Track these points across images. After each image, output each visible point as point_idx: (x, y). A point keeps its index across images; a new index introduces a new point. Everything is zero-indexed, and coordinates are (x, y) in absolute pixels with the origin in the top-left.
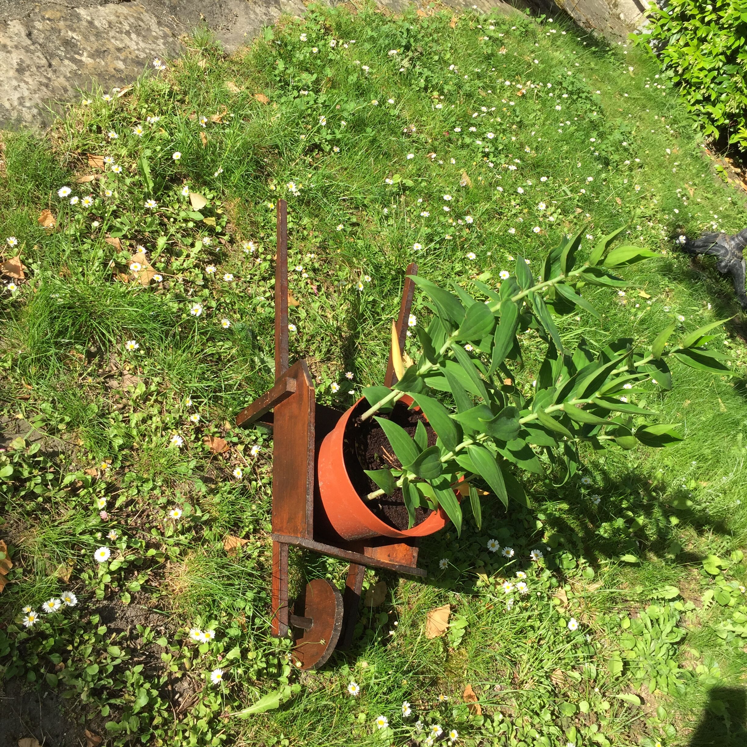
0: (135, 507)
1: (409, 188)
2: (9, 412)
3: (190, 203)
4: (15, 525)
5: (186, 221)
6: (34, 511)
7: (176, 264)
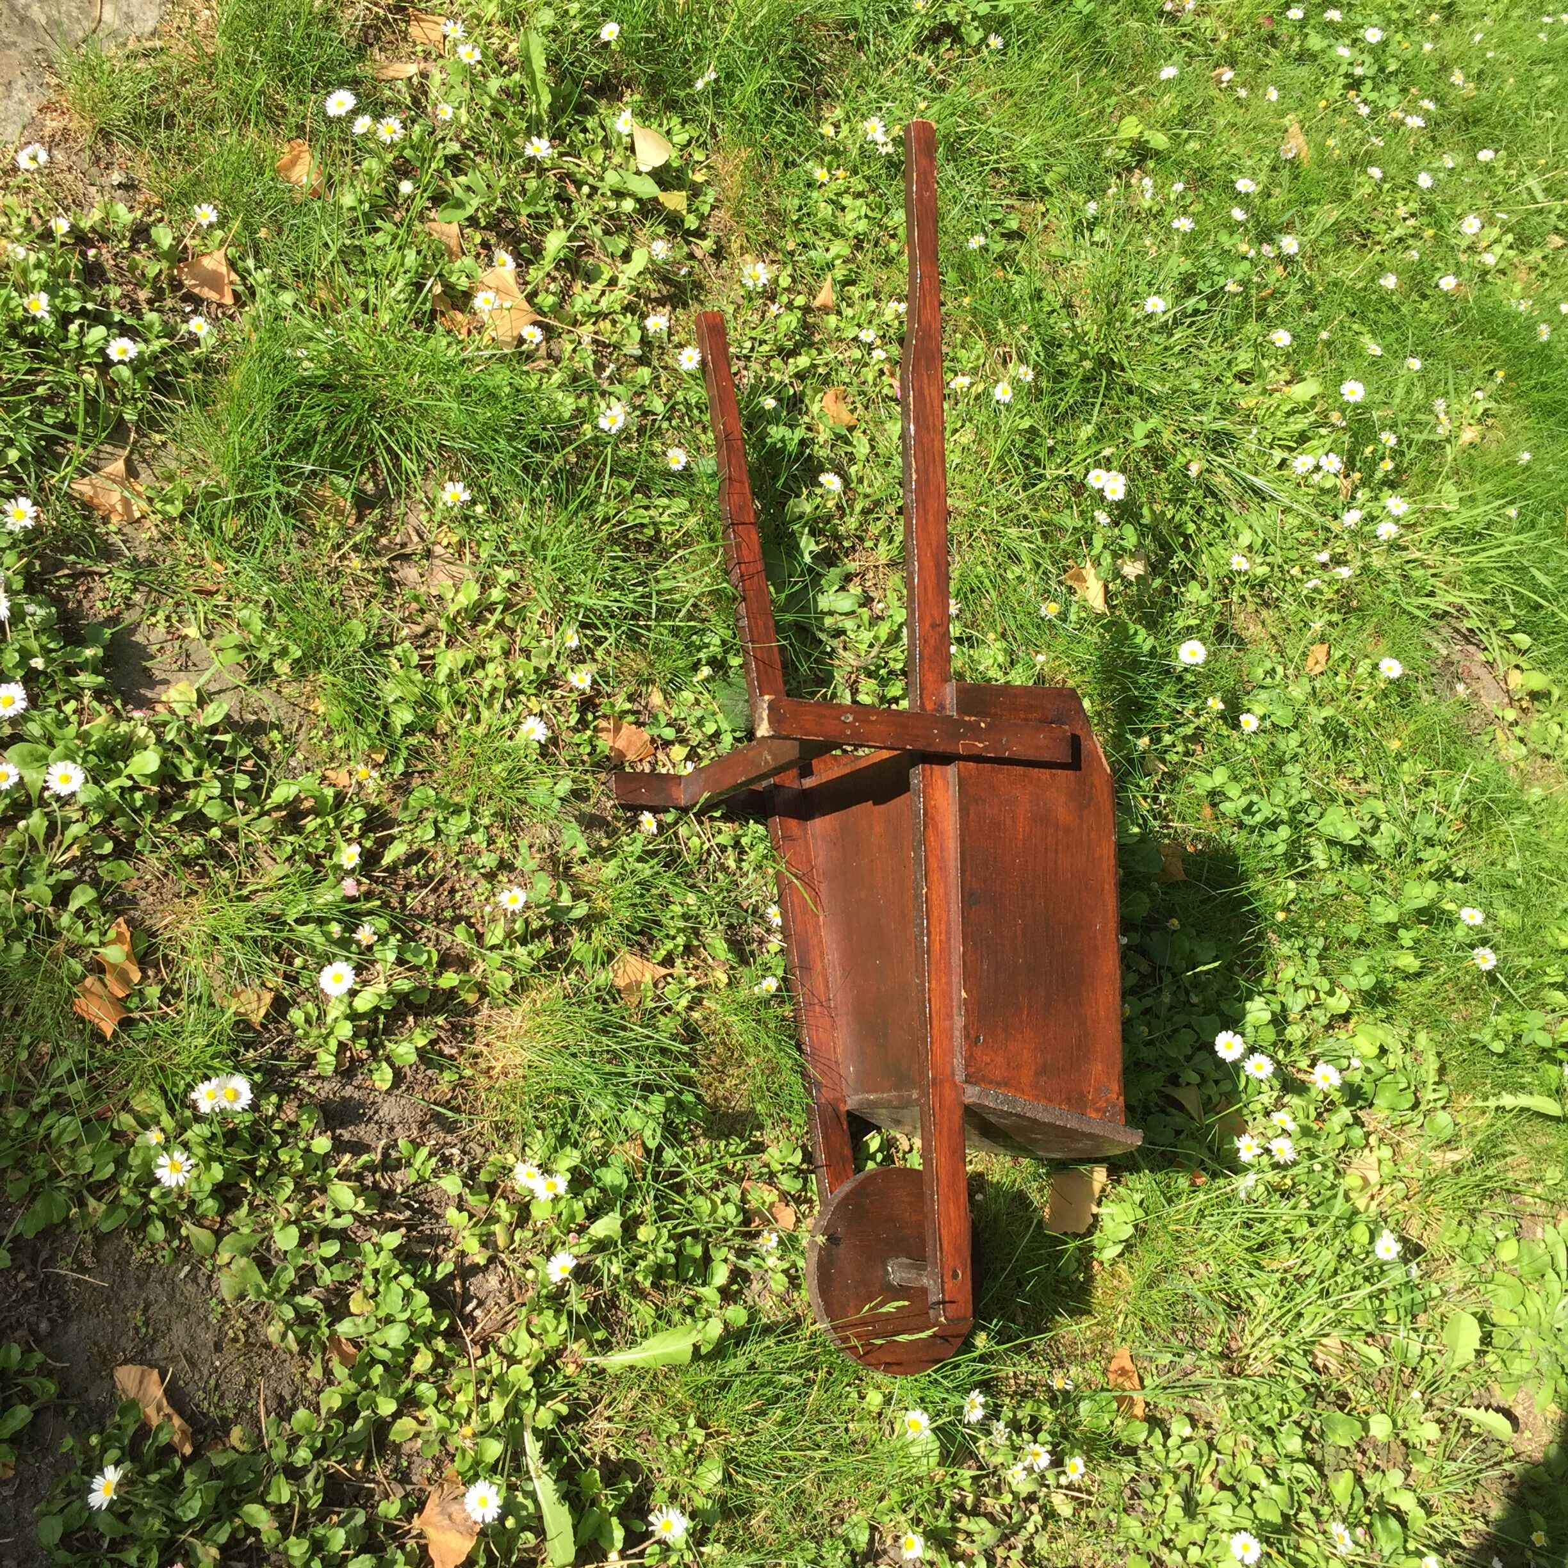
0: (425, 867)
1: (1157, 154)
2: (168, 619)
3: (632, 149)
4: (156, 884)
5: (619, 194)
6: (199, 857)
7: (582, 299)
